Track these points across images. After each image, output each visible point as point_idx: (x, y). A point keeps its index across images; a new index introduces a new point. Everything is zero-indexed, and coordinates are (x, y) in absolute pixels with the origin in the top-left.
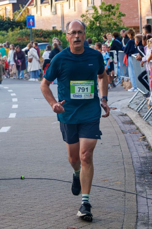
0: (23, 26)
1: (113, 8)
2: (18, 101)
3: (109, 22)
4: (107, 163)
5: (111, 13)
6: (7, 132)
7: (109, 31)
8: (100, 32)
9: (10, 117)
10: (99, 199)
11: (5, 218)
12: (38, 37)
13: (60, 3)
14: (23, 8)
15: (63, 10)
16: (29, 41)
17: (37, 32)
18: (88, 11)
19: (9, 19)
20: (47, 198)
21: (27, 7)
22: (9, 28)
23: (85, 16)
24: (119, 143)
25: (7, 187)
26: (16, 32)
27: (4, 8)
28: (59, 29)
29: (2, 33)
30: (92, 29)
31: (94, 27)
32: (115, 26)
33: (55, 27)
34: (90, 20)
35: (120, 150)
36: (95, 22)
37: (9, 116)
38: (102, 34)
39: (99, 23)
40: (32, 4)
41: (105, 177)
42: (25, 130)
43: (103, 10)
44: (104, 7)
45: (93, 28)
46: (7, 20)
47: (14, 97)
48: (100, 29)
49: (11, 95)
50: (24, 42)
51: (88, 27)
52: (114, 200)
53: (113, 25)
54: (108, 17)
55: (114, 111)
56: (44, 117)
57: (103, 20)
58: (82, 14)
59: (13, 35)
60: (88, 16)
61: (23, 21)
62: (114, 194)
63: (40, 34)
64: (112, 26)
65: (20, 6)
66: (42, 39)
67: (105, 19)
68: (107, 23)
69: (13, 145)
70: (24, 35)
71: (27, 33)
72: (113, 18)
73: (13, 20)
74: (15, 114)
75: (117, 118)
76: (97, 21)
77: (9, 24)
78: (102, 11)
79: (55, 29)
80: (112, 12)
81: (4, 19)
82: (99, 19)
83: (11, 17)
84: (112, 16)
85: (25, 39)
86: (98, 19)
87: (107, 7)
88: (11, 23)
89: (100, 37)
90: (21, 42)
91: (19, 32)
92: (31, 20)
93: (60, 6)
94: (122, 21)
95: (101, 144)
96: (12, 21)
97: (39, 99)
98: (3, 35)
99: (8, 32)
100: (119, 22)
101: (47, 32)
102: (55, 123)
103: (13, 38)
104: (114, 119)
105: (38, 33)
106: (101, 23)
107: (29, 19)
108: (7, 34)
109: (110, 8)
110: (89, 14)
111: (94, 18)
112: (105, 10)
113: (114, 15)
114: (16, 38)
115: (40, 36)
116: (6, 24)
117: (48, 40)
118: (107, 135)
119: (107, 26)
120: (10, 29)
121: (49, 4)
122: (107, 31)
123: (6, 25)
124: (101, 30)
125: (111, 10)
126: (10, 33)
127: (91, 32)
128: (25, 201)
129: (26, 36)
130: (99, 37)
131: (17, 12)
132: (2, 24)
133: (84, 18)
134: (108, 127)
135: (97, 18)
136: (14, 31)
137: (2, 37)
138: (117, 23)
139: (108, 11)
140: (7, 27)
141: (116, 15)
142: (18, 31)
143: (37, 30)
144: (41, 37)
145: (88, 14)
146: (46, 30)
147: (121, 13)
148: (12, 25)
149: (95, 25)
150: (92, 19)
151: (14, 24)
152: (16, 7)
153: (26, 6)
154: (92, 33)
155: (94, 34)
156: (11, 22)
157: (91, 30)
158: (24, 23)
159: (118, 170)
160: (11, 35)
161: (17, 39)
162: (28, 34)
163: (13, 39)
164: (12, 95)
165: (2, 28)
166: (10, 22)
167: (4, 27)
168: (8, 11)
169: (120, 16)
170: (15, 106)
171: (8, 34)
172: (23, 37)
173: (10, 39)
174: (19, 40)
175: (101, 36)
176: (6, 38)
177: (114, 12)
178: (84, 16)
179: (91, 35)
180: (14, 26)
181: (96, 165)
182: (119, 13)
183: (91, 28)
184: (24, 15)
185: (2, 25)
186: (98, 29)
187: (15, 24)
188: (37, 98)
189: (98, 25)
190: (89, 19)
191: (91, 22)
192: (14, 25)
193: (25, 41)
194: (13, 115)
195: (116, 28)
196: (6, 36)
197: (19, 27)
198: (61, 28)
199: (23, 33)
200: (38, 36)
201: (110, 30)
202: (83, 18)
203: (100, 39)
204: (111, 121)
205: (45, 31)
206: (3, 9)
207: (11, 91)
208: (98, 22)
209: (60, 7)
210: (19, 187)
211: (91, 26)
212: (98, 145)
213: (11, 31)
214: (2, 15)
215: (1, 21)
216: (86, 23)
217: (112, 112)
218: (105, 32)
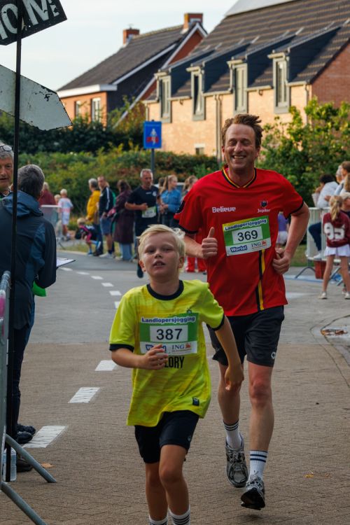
0: (131, 144)
1: (335, 113)
3: (325, 144)
4: (333, 443)
5: (329, 124)
6: (114, 370)
7: (324, 162)
8: (305, 165)
12: (162, 169)
13: (214, 97)
14: (131, 102)
15: (221, 112)
17: (162, 157)
18: (278, 118)
19: (99, 126)
21: (139, 102)
22: (100, 147)
23: (272, 128)
26: (115, 156)
27: (89, 102)
28: (210, 153)
29: (82, 156)
30: (288, 157)
31: (292, 152)
32: (338, 154)
33: (202, 148)
34: (284, 137)
36: (294, 141)
38: (308, 168)
39: (302, 146)
40: (152, 94)
43: (311, 116)
44: (316, 110)
45: (290, 155)
46: (94, 128)
47: (118, 299)
48: (304, 157)
49: (109, 294)
50: (131, 178)
51: (278, 153)
53: (333, 151)
54: (323, 133)
55: (339, 338)
57: (312, 140)
58: (265, 124)
59: (107, 163)
60: (280, 128)
61: (129, 133)
63: (168, 163)
64: (331, 154)
65: (124, 99)
67: (317, 136)
68: (321, 145)
70: (132, 163)
71: (138, 159)
72: (335, 136)
73: (106, 127)
75: (345, 352)
76: (299, 140)
77: (98, 137)
79: (200, 152)
80: (333, 123)
81: (87, 126)
82: (304, 137)
83: (104, 122)
84: (332, 132)
85: (133, 172)
86: (302, 135)
87: (321, 110)
88: (102, 135)
89: (304, 176)
91: (120, 155)
92: (154, 132)
93: (215, 102)
95: (317, 404)
96: (104, 130)
98: (86, 162)
99: (96, 155)
100: (346, 146)
101: (183, 158)
103: (107, 168)
104: (339, 354)
105: (162, 160)
106: (308, 146)
107: (149, 130)
108: (94, 160)
109: (329, 113)
110: (280, 123)
111: (294, 135)
112: (318, 117)
113: (337, 130)
114: (115, 168)
115: (168, 166)
116: (92, 136)
117: (184, 176)
118: (327, 386)
119: (320, 153)
120: (103, 148)
121: (191, 98)
122: (319, 164)
123: (92, 140)
124: (307, 162)
125: (331, 117)
126: (102, 158)
127: (284, 164)
129: (136, 167)
130: (301, 175)
131: (116, 110)
132: (83, 138)
133: (270, 132)
134: (327, 369)
135: (298, 135)
136: (110, 155)
137: (84, 166)
138: (343, 148)
139: (323, 119)
140: (94, 143)
141: (341, 128)
142: (118, 152)
143: (161, 154)
144: (170, 168)
145: (278, 123)
146: (182, 154)
148: (106, 140)
149: (295, 149)
150: (288, 137)
151: (109, 137)
152: (114, 100)
153: (137, 100)
154: (287, 166)
155: (290, 169)
156: (103, 133)
157: (285, 159)
158: (131, 136)
160: (103, 163)
161: (116, 170)
162: (142, 162)
163: (108, 171)
164: (113, 293)
165: (83, 146)
166: (100, 133)
167: (88, 143)
168: (97, 108)
171: (97, 159)
172: (129, 168)
173: (100, 171)
174: (120, 173)
175: (305, 174)
176: (93, 168)
177: (336, 123)
178: (269, 128)
179: (284, 170)
180: (110, 144)
183: (283, 154)
184: (132, 119)
185: (83, 140)
186: (300, 158)
187: (112, 137)
190: (281, 136)
191: (285, 141)
192: (111, 140)
193: (134, 176)
195: (340, 159)
196: (92, 164)
197: (121, 145)
198: (214, 150)
199: (129, 159)
200: (162, 166)
201: (327, 161)
202: (267, 132)
203: (304, 179)
204: (333, 359)
205: (178, 157)
206: (85, 102)
207: (109, 285)
208: (300, 143)
209: (215, 105)
211: (285, 152)
212: (310, 407)
213: (104, 153)
214: (84, 117)
215: (81, 130)
216: (274, 143)
217: (333, 339)
218: (315, 166)
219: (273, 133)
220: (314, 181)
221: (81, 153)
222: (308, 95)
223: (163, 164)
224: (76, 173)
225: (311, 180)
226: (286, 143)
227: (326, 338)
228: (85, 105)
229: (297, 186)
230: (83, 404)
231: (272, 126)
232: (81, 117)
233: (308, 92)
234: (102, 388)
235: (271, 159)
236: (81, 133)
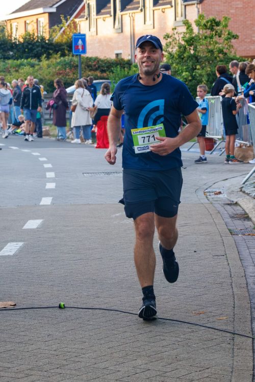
0: (67, 52)
1: (218, 24)
2: (56, 177)
3: (211, 47)
4: (204, 285)
5: (214, 32)
6: (37, 228)
7: (211, 62)
8: (196, 64)
9: (42, 203)
10: (189, 345)
11: (32, 374)
12: (91, 70)
13: (128, 14)
14: (67, 20)
15: (134, 26)
16: (75, 76)
17: (90, 61)
18: (175, 29)
19: (43, 39)
20: (102, 342)
21: (72, 20)
22: (43, 55)
24: (225, 251)
25: (36, 321)
26: (54, 60)
27: (35, 21)
28: (126, 57)
29: (30, 62)
30: (183, 59)
31: (185, 55)
32: (221, 55)
33: (121, 54)
34: (179, 43)
35: (226, 263)
36: (187, 46)
37: (40, 203)
38: (198, 67)
39: (193, 50)
40: (82, 14)
41: (200, 307)
42: (67, 226)
43: (201, 27)
44: (204, 22)
45: (184, 57)
46: (39, 40)
47: (49, 170)
48: (196, 59)
49: (43, 166)
50: (67, 77)
51: (175, 55)
52: (215, 347)
53: (217, 53)
54: (209, 40)
55: (217, 197)
56: (99, 204)
57: (201, 45)
58: (166, 34)
59: (49, 66)
60: (176, 36)
61: (66, 43)
62: (215, 337)
63: (95, 65)
64: (215, 55)
65: (61, 18)
66: (98, 73)
67: (204, 42)
68: (208, 49)
69: (46, 250)
70: (67, 66)
71: (72, 63)
72: (218, 41)
73: (48, 40)
74: (51, 198)
75: (221, 209)
76: (191, 45)
77: (43, 47)
78: (199, 29)
79: (119, 57)
80: (217, 32)
81: (34, 39)
82: (195, 43)
83: (47, 36)
84: (216, 39)
85: (69, 72)
86: (193, 41)
87: (207, 22)
88: (45, 46)
89: (196, 72)
90: (63, 78)
91: (59, 60)
92: (80, 42)
93: (129, 18)
94: (232, 46)
95: (195, 252)
96: (47, 42)
97: (90, 175)
98: (33, 66)
99: (40, 61)
100: (227, 48)
101: (106, 61)
102: (117, 215)
103: (48, 70)
104: (217, 210)
105: (90, 63)
106: (198, 50)
108: (39, 65)
109: (213, 24)
110: (177, 33)
111: (186, 41)
112: (205, 27)
113: (220, 37)
114: (54, 70)
115: (95, 68)
116: (38, 46)
117: (108, 75)
118: (204, 237)
119: (207, 54)
120: (45, 55)
121: (111, 16)
122: (207, 63)
123: (38, 49)
124: (198, 62)
125: (215, 28)
126: (44, 63)
127: (180, 64)
128: (66, 346)
129: (71, 69)
130: (193, 72)
131: (56, 27)
132: (31, 48)
133: (169, 40)
134: (206, 223)
135: (191, 41)
136: (51, 60)
137: (31, 69)
138: (225, 50)
139: (209, 29)
140: (39, 52)
141: (223, 36)
142: (57, 59)
143: (89, 59)
144: (96, 70)
145: (175, 33)
146: (105, 58)
147: (232, 33)
148: (48, 49)
149: (188, 52)
150: (183, 43)
151: (50, 47)
152: (54, 20)
153: (72, 18)
154: (182, 66)
155: (185, 67)
156: (46, 43)
157: (181, 60)
158: (67, 46)
159: (222, 297)
160: (46, 66)
161: (55, 72)
162: (75, 65)
163: (50, 73)
164: (46, 166)
165: (31, 54)
166: (44, 43)
167: (35, 51)
168: (41, 26)
169: (230, 39)
170: (51, 186)
171: (41, 63)
172: (65, 70)
173: (43, 72)
174: (59, 74)
175: (197, 71)
176: (38, 70)
177: (219, 32)
178: (168, 37)
179: (180, 68)
180: (51, 51)
181: (185, 287)
182: (227, 32)
183: (179, 56)
184: (68, 33)
185: (31, 50)
186: (192, 59)
187: (53, 47)
188: (88, 173)
189: (192, 52)
190: (177, 42)
191: (180, 47)
192: (51, 49)
193: (69, 76)
194: (46, 201)
195: (222, 59)
196: (37, 67)
197: (59, 52)
198: (129, 55)
199: (65, 63)
200: (90, 68)
201: (213, 61)
202: (167, 40)
203: (195, 75)
204: (211, 215)
205: (102, 61)
206: (33, 21)
207: (44, 159)
208: (192, 48)
209: (129, 21)
210: (55, 322)
211: (181, 54)
212: (189, 254)
213: (46, 59)
214: (31, 33)
215: (29, 42)
216: (172, 48)
217: (213, 198)
218: (204, 65)
219: (171, 40)
220: (203, 76)
221: (29, 60)
222: (199, 11)
223: (91, 66)
224: (25, 74)
225: (201, 75)
226: (181, 48)
227: (207, 197)
228: (32, 23)
229: (190, 80)
230: (9, 256)
231: (170, 35)
232: (29, 33)
233: (199, 9)
234: (26, 243)
235: (170, 61)
236: (30, 44)
